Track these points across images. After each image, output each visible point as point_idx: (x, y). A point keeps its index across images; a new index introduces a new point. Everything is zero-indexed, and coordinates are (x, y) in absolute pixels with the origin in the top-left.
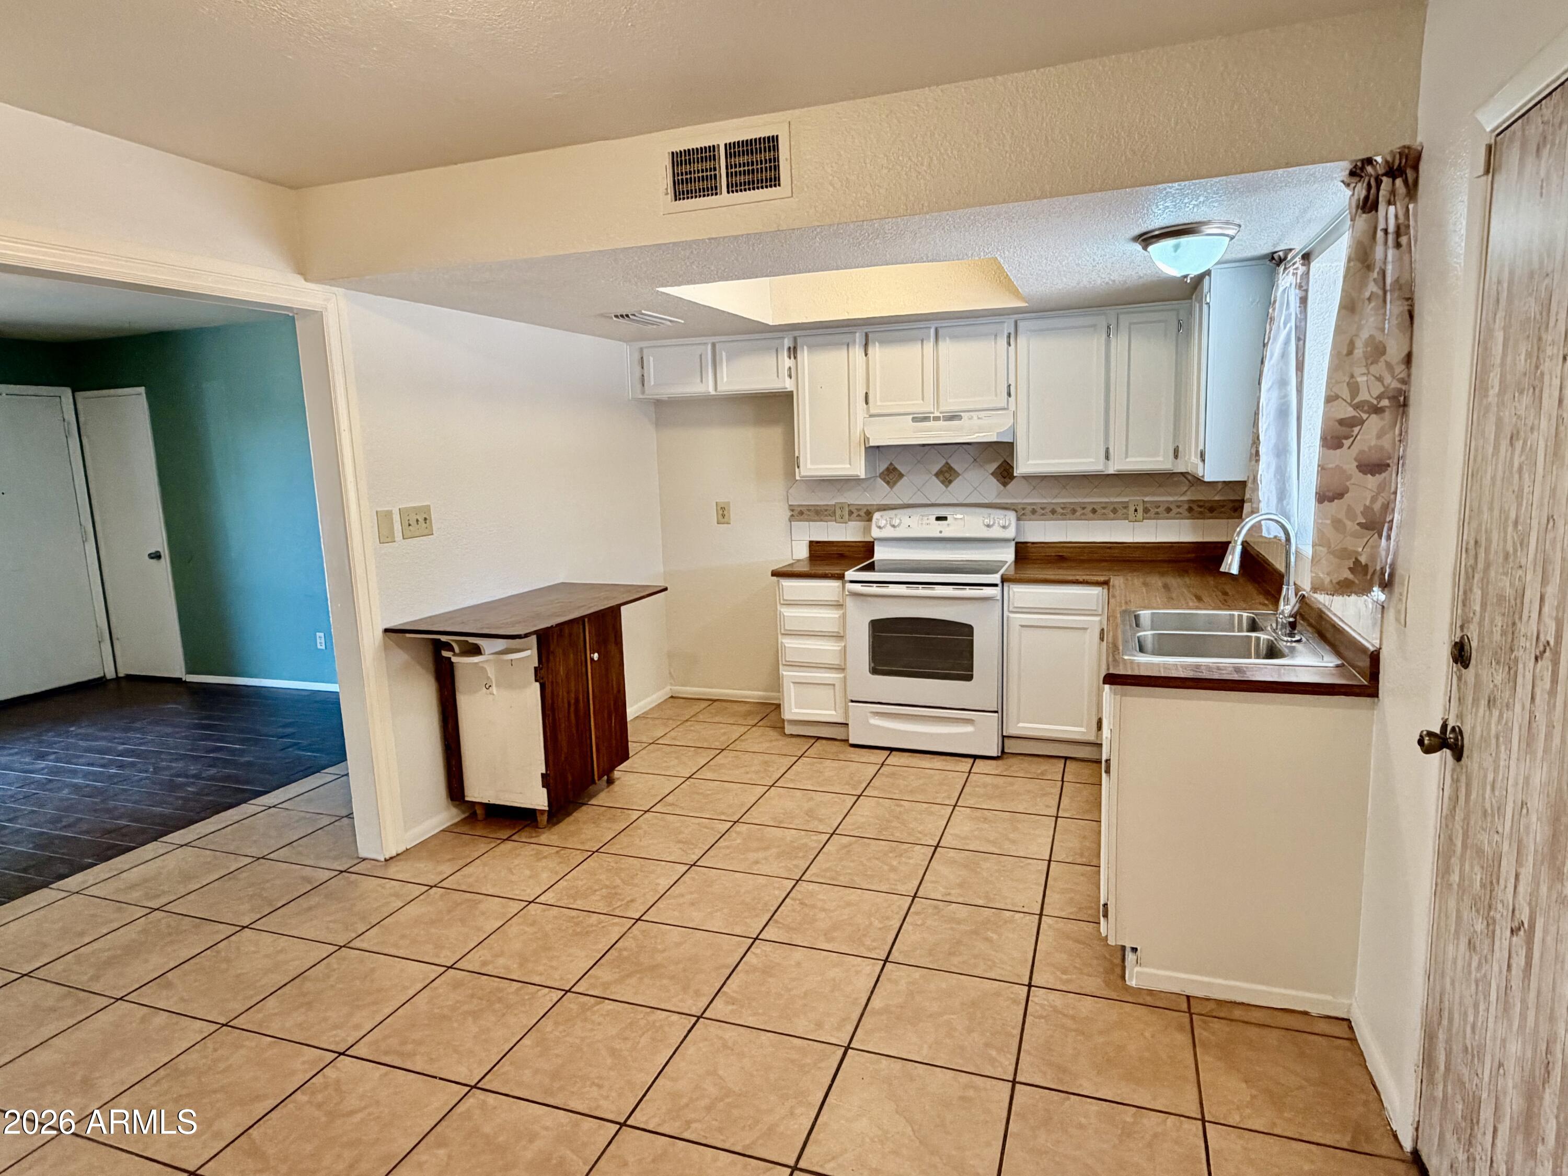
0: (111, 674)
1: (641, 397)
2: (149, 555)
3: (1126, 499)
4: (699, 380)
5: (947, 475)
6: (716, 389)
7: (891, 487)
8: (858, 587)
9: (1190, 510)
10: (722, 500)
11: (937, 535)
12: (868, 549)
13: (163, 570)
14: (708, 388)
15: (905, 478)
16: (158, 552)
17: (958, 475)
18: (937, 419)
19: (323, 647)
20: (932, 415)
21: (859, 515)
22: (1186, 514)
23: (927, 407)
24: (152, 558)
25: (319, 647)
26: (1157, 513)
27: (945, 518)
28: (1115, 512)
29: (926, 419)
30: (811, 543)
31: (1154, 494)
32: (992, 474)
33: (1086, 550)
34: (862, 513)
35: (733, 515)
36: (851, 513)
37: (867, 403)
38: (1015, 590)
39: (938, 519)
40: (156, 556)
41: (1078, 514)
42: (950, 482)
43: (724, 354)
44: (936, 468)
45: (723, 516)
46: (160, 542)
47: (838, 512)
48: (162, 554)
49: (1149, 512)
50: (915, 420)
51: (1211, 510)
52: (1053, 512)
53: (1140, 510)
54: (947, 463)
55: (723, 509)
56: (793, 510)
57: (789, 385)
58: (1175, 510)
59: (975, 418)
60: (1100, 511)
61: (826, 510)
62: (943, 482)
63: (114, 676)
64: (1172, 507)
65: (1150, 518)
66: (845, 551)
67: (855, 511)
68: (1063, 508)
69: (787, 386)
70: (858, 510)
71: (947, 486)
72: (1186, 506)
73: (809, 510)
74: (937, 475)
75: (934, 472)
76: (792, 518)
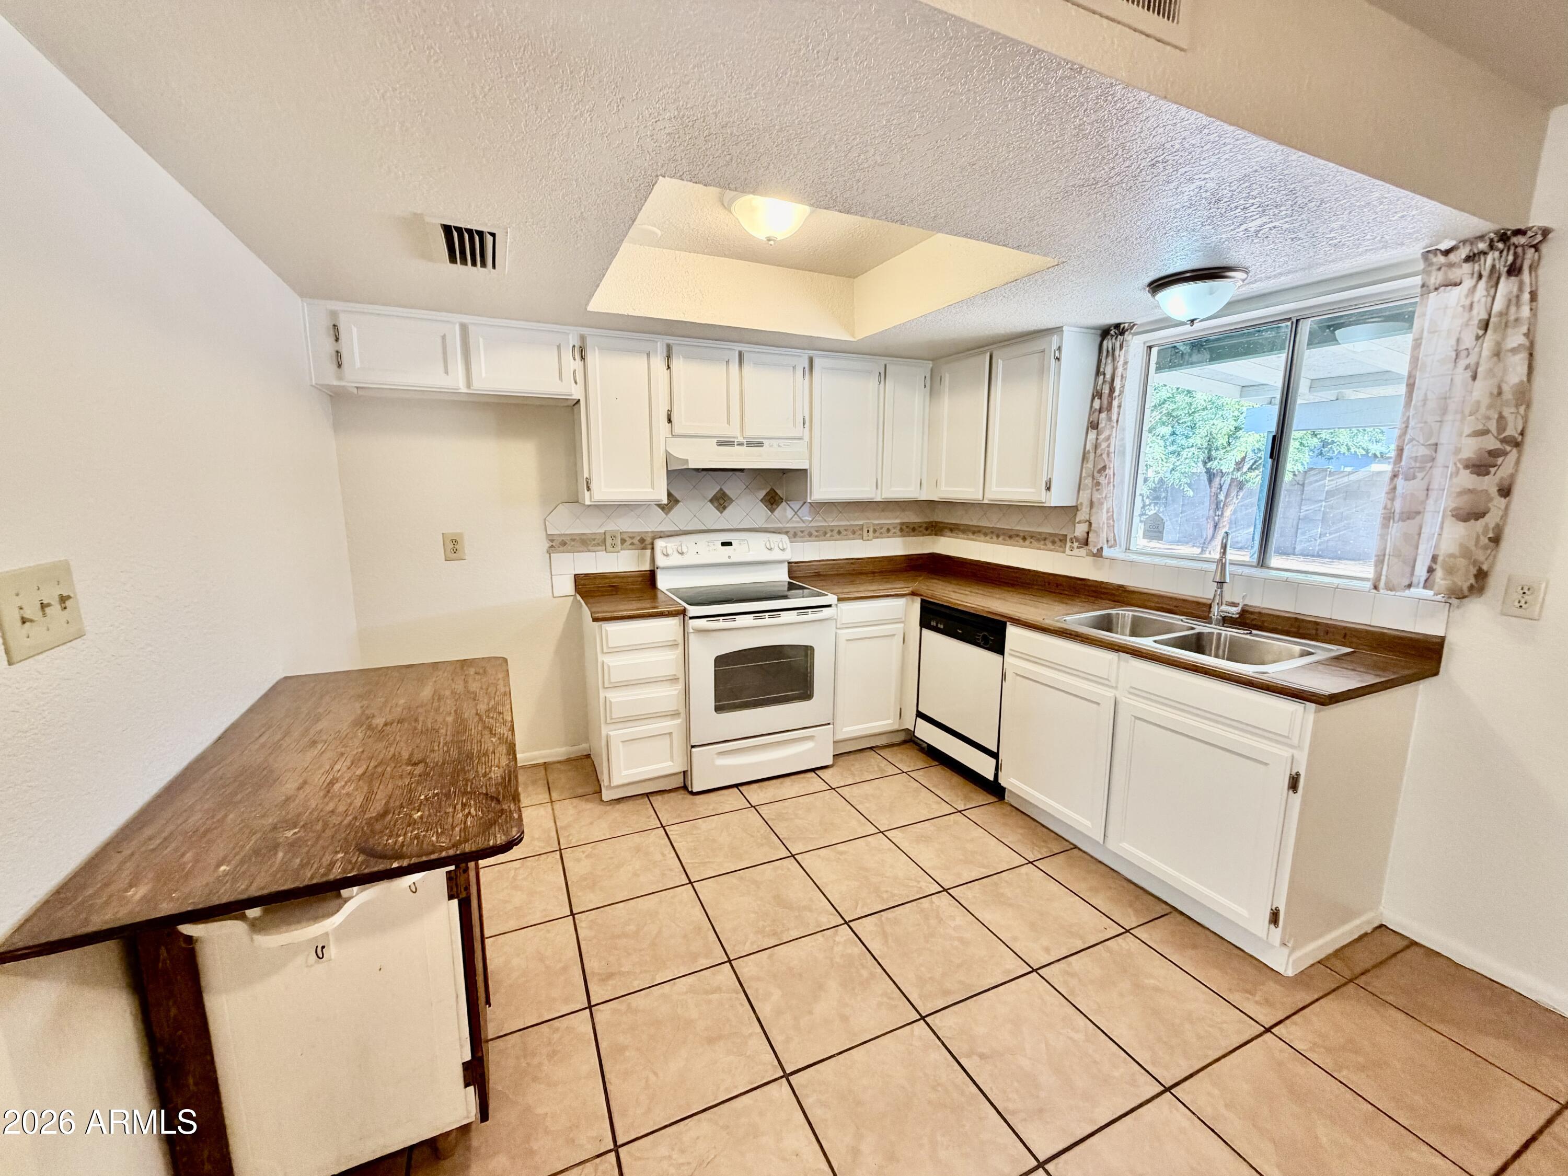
1: (335, 383)
3: (861, 523)
4: (442, 369)
5: (721, 501)
6: (469, 385)
7: (667, 514)
8: (702, 623)
9: (901, 530)
10: (451, 530)
11: (725, 560)
12: (650, 578)
14: (456, 381)
15: (681, 504)
17: (731, 501)
18: (740, 444)
20: (736, 440)
21: (632, 544)
22: (899, 533)
23: (733, 432)
26: (881, 533)
27: (729, 544)
28: (856, 533)
29: (729, 443)
30: (576, 577)
31: (878, 518)
32: (761, 500)
33: (836, 566)
34: (636, 541)
35: (468, 547)
36: (623, 541)
37: (670, 421)
38: (843, 608)
39: (724, 544)
41: (828, 535)
42: (725, 508)
43: (481, 340)
44: (711, 494)
45: (455, 551)
47: (609, 541)
49: (879, 532)
50: (721, 443)
51: (914, 529)
52: (810, 535)
53: (871, 531)
54: (721, 489)
55: (454, 542)
56: (552, 541)
57: (576, 393)
58: (893, 531)
59: (775, 445)
60: (844, 533)
61: (594, 540)
62: (718, 509)
64: (891, 527)
65: (877, 538)
66: (616, 582)
67: (627, 539)
68: (817, 531)
69: (573, 392)
70: (632, 538)
71: (721, 513)
72: (899, 528)
73: (573, 540)
74: (711, 501)
75: (710, 497)
76: (552, 549)
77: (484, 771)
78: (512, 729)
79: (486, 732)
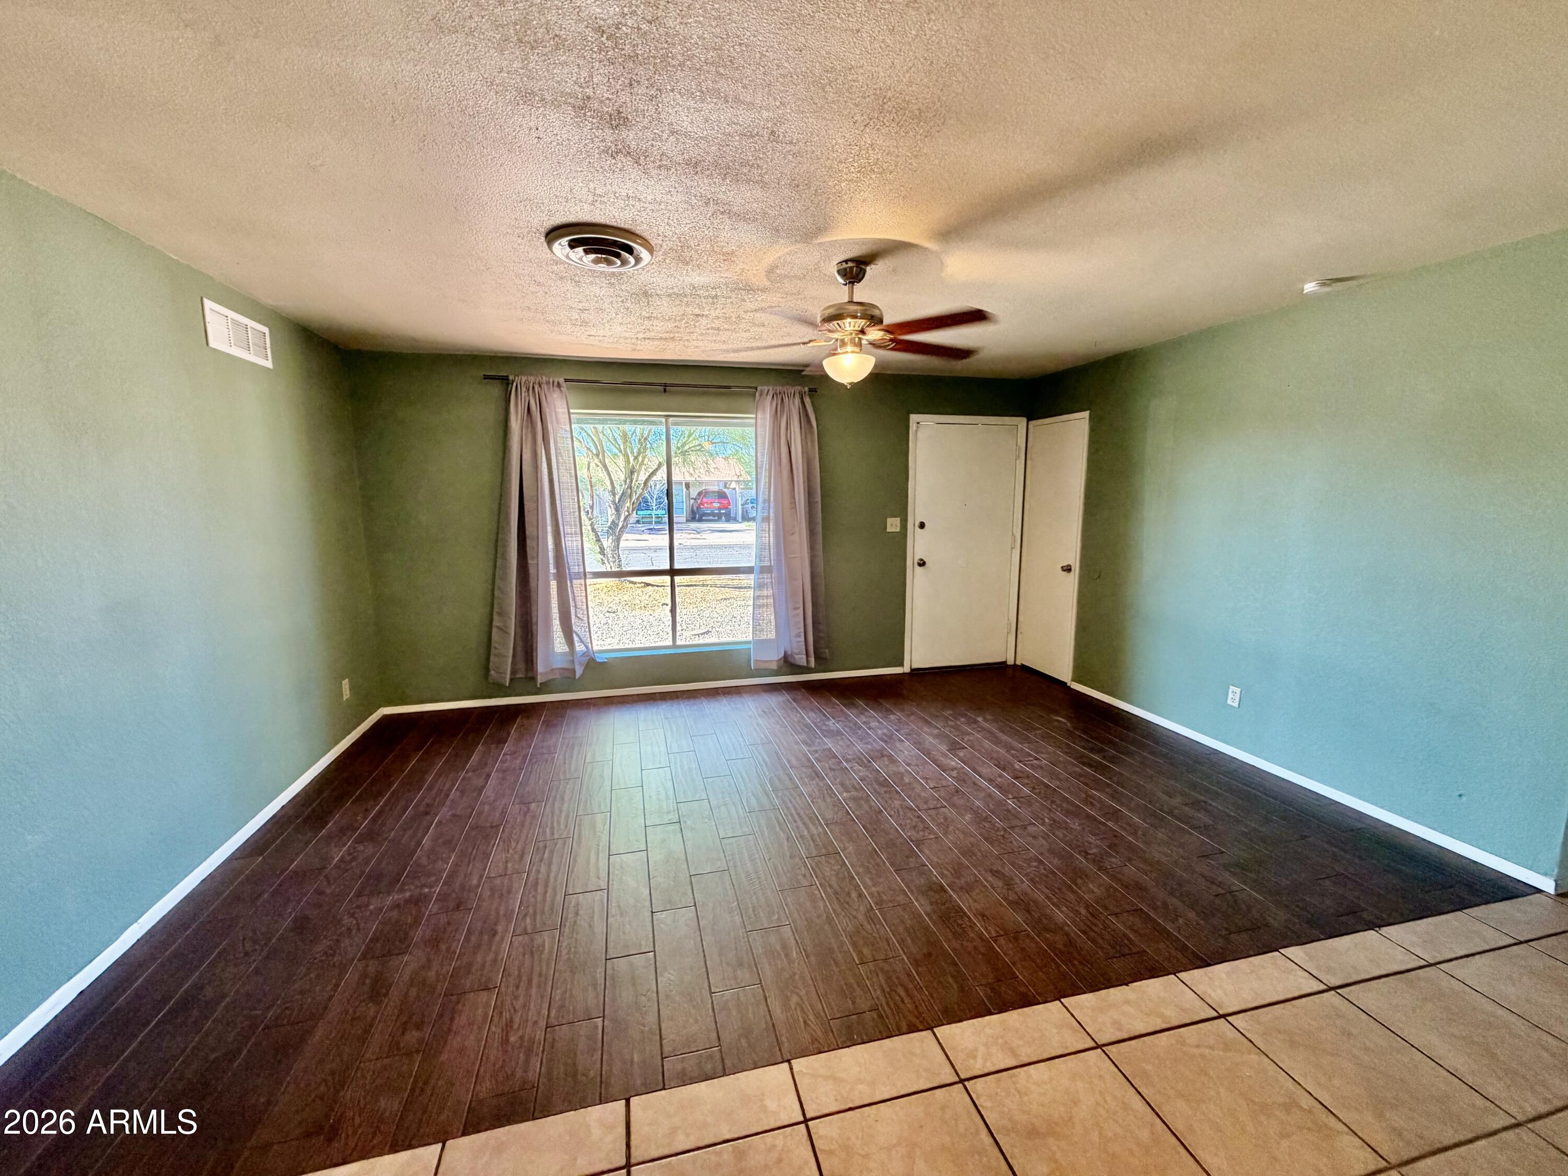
0: (1010, 662)
2: (1062, 567)
13: (1071, 584)
16: (1070, 566)
19: (1236, 705)
24: (1064, 570)
25: (1229, 702)
40: (1068, 569)
46: (1074, 558)
48: (1073, 569)
63: (1012, 663)
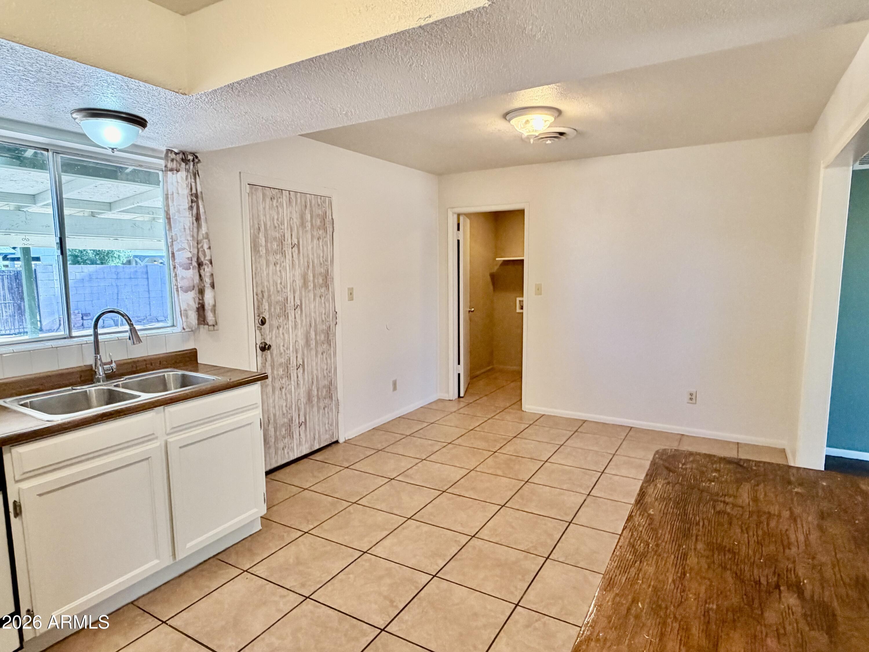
77: (668, 486)
78: (630, 518)
79: (656, 523)
